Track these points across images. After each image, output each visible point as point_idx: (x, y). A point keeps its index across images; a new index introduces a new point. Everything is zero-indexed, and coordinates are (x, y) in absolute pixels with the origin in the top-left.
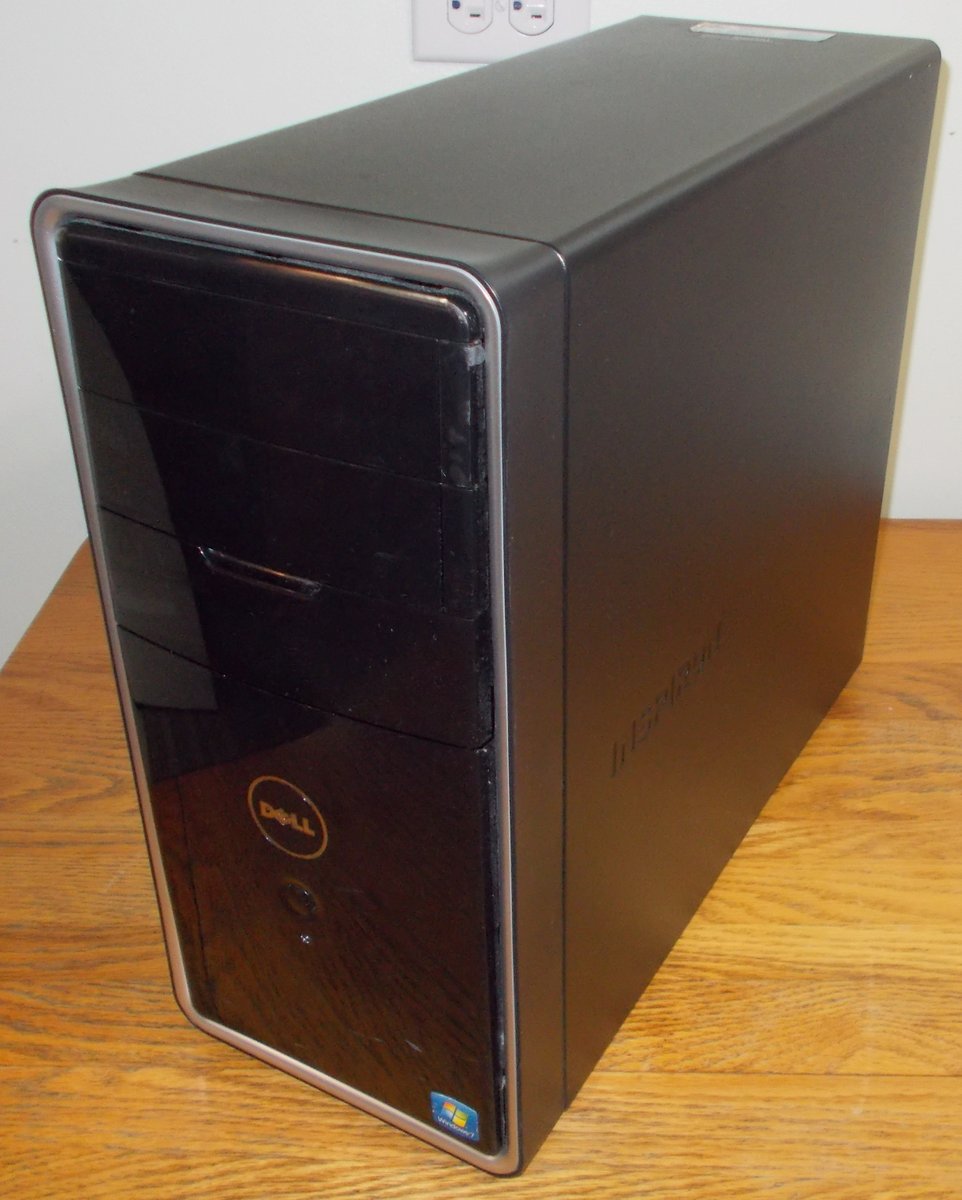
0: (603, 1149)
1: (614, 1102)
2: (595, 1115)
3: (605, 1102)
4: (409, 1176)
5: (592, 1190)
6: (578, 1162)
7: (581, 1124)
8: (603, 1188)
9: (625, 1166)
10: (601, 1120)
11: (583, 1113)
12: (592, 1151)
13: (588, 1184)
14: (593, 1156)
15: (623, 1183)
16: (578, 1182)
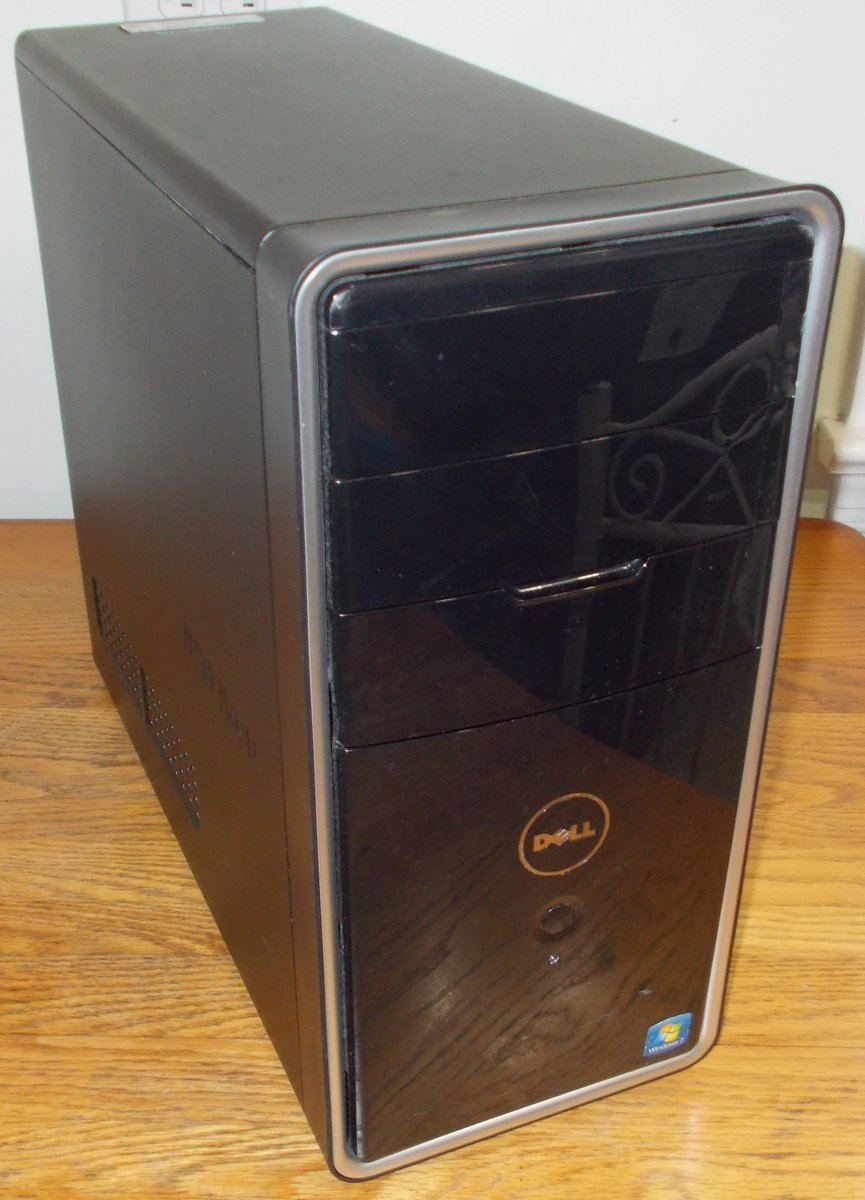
0: (246, 1108)
1: (262, 1067)
2: (243, 1078)
3: (254, 1066)
4: (57, 1129)
5: (230, 1143)
6: (221, 1119)
7: (227, 1085)
8: (240, 1141)
9: (266, 1122)
10: (247, 1083)
11: (232, 1076)
12: (235, 1109)
13: (228, 1137)
14: (235, 1114)
15: (259, 1137)
16: (218, 1137)
